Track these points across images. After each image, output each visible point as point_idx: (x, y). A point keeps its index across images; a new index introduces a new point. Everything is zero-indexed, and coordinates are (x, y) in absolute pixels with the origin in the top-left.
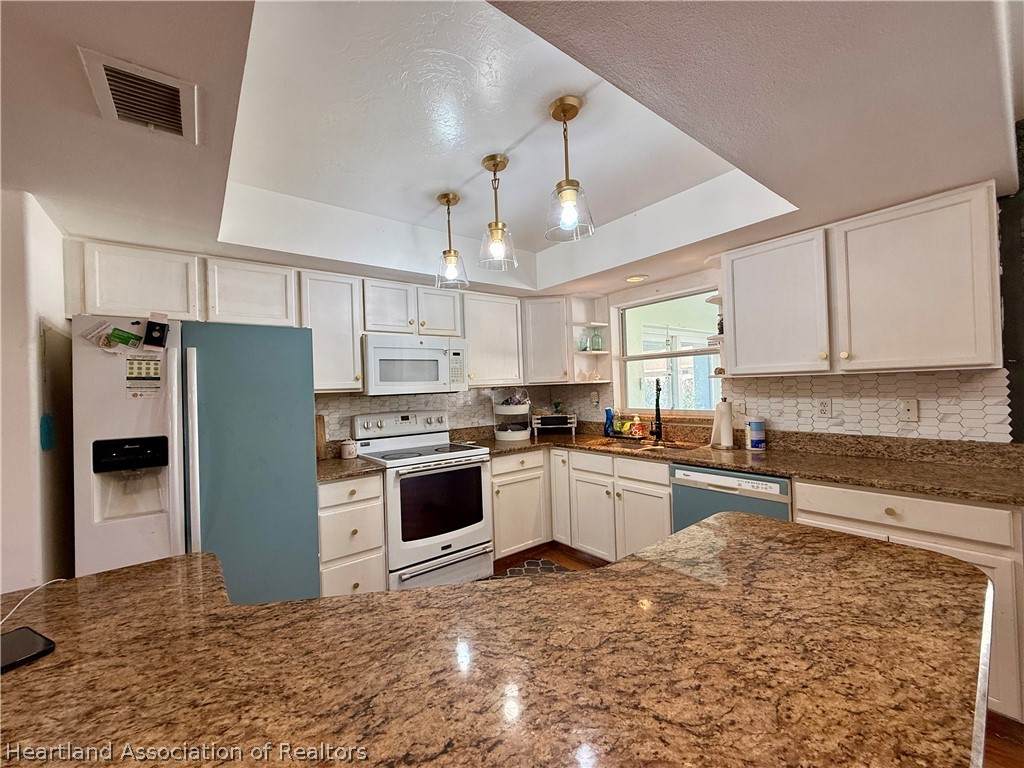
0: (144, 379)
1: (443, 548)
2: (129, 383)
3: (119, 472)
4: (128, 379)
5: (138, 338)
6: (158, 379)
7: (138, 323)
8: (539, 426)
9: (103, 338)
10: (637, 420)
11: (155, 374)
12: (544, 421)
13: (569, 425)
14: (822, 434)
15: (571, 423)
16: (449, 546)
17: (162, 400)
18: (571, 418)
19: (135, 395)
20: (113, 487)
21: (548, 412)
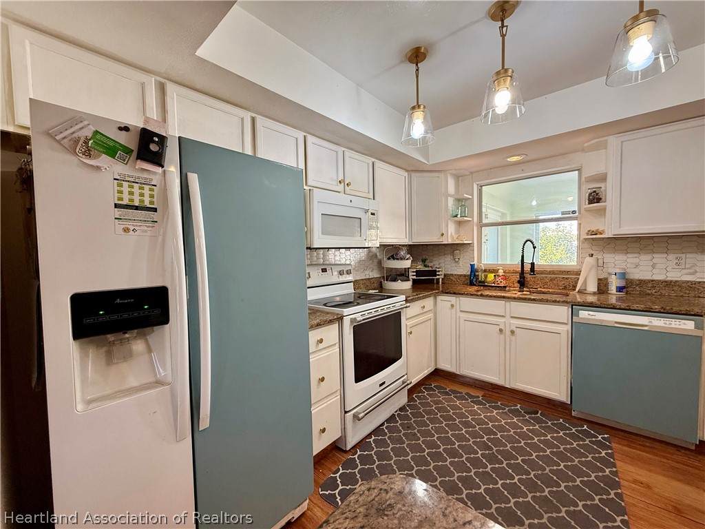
0: (137, 208)
1: (381, 385)
2: (118, 212)
3: (102, 337)
4: (116, 206)
5: (128, 151)
6: (155, 210)
7: (126, 129)
8: (415, 277)
9: (81, 142)
10: (501, 272)
11: (152, 203)
12: (418, 273)
13: (438, 277)
14: (676, 281)
15: (439, 275)
16: (384, 383)
17: (160, 238)
18: (439, 271)
19: (126, 230)
20: (94, 354)
21: (420, 267)
